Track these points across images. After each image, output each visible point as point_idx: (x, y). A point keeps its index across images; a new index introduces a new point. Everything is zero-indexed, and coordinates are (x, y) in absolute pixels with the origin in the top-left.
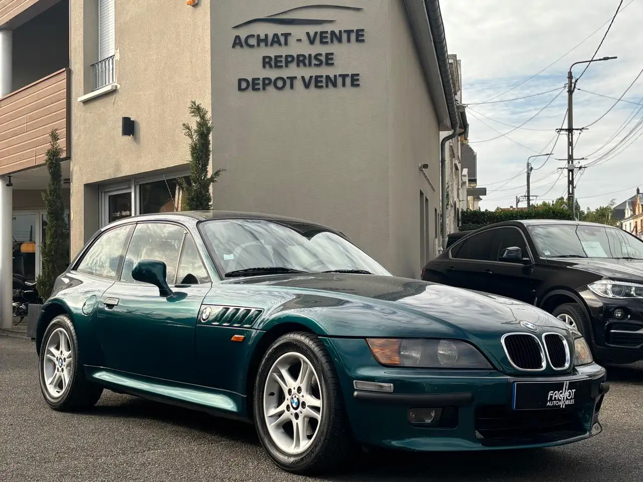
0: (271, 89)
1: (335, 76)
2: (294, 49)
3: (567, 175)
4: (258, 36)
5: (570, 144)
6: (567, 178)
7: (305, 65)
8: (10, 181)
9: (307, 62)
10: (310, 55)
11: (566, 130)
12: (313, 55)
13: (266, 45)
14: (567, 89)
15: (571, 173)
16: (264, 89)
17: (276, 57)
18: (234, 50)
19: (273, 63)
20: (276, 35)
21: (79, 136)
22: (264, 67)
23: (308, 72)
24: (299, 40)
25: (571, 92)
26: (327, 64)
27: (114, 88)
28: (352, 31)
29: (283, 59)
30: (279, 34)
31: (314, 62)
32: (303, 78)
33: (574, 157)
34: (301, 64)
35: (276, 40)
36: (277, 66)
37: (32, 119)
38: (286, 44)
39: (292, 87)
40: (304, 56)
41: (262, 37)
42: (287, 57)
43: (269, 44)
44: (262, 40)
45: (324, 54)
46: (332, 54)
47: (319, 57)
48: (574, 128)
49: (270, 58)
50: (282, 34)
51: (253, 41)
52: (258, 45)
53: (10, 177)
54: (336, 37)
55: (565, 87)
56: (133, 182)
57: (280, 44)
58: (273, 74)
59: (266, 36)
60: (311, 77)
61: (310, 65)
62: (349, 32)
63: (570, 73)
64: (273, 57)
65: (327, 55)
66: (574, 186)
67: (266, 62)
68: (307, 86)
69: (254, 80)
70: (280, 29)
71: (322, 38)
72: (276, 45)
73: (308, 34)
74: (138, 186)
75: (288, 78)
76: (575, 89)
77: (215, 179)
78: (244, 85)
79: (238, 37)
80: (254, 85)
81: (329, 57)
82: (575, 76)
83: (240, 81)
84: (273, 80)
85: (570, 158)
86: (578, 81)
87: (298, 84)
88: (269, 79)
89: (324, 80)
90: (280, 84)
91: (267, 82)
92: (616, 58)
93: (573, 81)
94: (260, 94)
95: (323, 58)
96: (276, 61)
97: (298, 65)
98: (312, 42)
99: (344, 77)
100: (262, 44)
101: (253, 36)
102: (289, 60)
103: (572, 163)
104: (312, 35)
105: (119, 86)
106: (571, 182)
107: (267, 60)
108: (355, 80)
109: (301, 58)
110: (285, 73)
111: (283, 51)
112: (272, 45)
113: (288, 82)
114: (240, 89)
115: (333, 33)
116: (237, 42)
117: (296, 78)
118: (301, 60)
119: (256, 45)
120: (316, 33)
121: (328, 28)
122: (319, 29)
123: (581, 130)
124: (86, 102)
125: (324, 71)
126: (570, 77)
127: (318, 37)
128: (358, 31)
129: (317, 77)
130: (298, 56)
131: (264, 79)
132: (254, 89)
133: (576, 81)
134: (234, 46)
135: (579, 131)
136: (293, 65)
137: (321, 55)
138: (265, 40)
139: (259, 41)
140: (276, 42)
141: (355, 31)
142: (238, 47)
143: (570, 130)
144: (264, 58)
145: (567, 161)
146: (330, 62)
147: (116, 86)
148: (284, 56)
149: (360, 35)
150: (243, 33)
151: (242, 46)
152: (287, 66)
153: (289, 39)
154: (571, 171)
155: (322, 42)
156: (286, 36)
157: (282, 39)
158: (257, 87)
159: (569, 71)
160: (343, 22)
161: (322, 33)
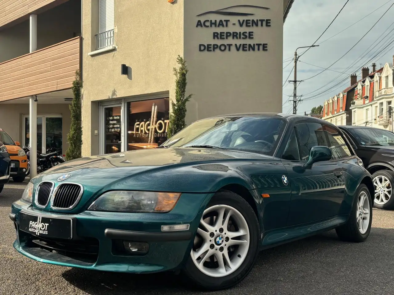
0: (218, 51)
1: (254, 45)
2: (231, 29)
3: (293, 104)
4: (211, 21)
5: (295, 88)
6: (293, 105)
7: (237, 38)
8: (36, 99)
9: (238, 36)
10: (240, 33)
11: (293, 81)
12: (242, 33)
13: (216, 26)
14: (294, 61)
15: (295, 103)
16: (214, 50)
17: (221, 33)
18: (197, 28)
19: (219, 36)
20: (221, 21)
21: (88, 75)
22: (214, 38)
23: (239, 42)
24: (234, 24)
25: (296, 62)
26: (250, 38)
27: (114, 48)
28: (264, 20)
29: (225, 35)
30: (223, 20)
31: (242, 36)
32: (236, 45)
33: (297, 95)
34: (235, 38)
35: (221, 24)
36: (221, 38)
37: (54, 64)
38: (227, 26)
39: (229, 50)
40: (237, 33)
41: (213, 21)
42: (227, 33)
43: (217, 26)
44: (213, 23)
45: (248, 32)
46: (252, 32)
47: (245, 34)
48: (297, 80)
49: (217, 33)
50: (225, 21)
51: (208, 24)
52: (211, 26)
53: (36, 96)
54: (255, 23)
55: (293, 60)
56: (123, 101)
57: (223, 26)
58: (219, 42)
59: (216, 21)
60: (240, 45)
61: (240, 38)
62: (262, 21)
63: (296, 53)
64: (219, 33)
65: (250, 33)
66: (297, 109)
67: (215, 35)
68: (238, 49)
69: (208, 45)
70: (224, 18)
71: (247, 23)
72: (221, 27)
73: (239, 21)
74: (126, 103)
75: (227, 45)
76: (298, 61)
77: (189, 100)
78: (202, 48)
79: (199, 21)
80: (208, 48)
81: (251, 34)
82: (298, 54)
83: (200, 45)
84: (219, 45)
85: (295, 95)
86: (300, 57)
87: (233, 48)
88: (217, 45)
89: (248, 46)
90: (223, 48)
91: (215, 47)
92: (319, 46)
93: (297, 57)
94: (212, 53)
95: (247, 35)
96: (221, 35)
97: (233, 38)
98: (241, 25)
99: (259, 45)
100: (213, 26)
101: (208, 21)
102: (228, 35)
103: (296, 98)
104: (241, 22)
105: (117, 47)
106: (295, 108)
107: (216, 34)
108: (265, 47)
109: (235, 34)
110: (226, 42)
111: (225, 30)
112: (219, 26)
113: (227, 47)
114: (200, 50)
115: (253, 21)
116: (199, 24)
117: (232, 45)
118: (235, 35)
119: (210, 26)
120: (244, 21)
121: (250, 18)
122: (245, 18)
123: (300, 81)
124: (93, 56)
125: (248, 42)
126: (296, 55)
127: (245, 23)
128: (267, 20)
129: (243, 45)
130: (233, 33)
131: (214, 45)
132: (208, 50)
133: (299, 57)
134: (197, 26)
135: (300, 82)
136: (230, 38)
137: (246, 32)
138: (215, 23)
139: (212, 23)
140: (221, 25)
141: (265, 20)
142: (199, 27)
143: (295, 81)
144: (214, 33)
145: (293, 97)
146: (251, 37)
147: (115, 47)
148: (225, 33)
149: (268, 23)
150: (202, 19)
151: (202, 26)
152: (227, 38)
153: (229, 23)
154: (295, 102)
155: (247, 26)
156: (227, 21)
157: (225, 23)
158: (209, 49)
159: (295, 51)
160: (259, 15)
161: (247, 21)
